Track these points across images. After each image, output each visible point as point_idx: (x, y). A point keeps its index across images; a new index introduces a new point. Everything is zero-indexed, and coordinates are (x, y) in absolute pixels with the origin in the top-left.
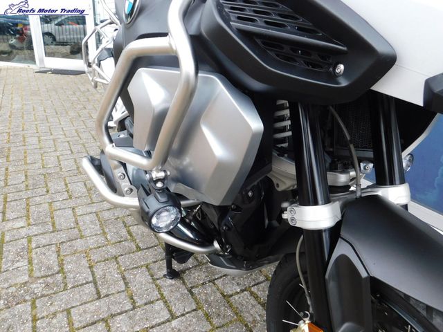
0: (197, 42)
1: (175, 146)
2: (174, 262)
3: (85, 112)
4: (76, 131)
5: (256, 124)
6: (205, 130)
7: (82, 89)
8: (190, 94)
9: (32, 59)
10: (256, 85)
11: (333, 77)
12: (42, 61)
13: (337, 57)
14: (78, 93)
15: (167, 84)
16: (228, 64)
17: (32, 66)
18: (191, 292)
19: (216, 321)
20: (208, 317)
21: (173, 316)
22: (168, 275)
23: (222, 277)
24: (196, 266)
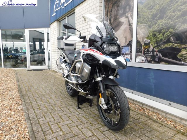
0: (83, 60)
1: (81, 72)
2: (79, 105)
3: (48, 80)
4: (47, 85)
5: (90, 68)
6: (85, 69)
7: (45, 75)
8: (83, 65)
9: (26, 67)
10: (90, 63)
11: (96, 62)
12: (29, 67)
13: (96, 60)
14: (44, 76)
15: (80, 64)
16: (87, 62)
17: (26, 69)
18: (83, 111)
19: (89, 114)
20: (87, 114)
21: (80, 114)
22: (78, 108)
23: (90, 109)
24: (84, 107)
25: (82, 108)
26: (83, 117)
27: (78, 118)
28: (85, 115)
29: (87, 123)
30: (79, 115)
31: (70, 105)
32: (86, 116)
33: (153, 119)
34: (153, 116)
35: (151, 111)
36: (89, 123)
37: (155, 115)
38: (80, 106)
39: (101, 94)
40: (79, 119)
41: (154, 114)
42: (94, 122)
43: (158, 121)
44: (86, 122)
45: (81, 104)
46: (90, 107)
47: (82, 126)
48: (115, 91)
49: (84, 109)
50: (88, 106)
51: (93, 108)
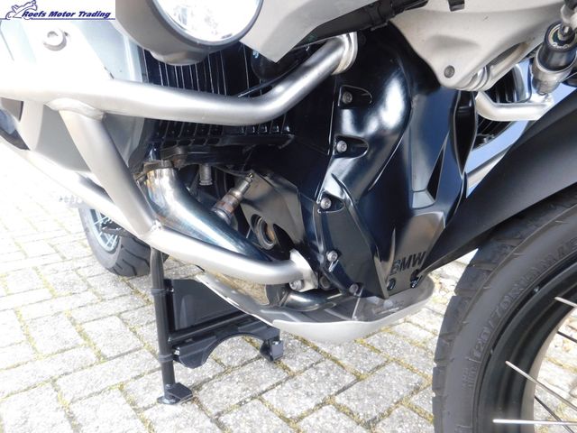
22: (166, 397)
23: (273, 387)
24: (220, 374)
25: (198, 387)
31: (102, 357)
38: (183, 374)
45: (195, 361)
49: (221, 395)
50: (250, 361)
51: (293, 376)
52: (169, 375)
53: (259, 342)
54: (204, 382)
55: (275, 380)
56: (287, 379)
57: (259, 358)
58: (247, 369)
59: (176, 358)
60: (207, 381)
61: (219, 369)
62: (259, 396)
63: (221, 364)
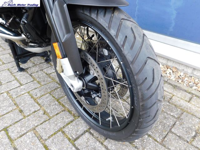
18: (31, 75)
19: (42, 83)
20: (39, 82)
21: (21, 85)
22: (19, 71)
23: (46, 68)
24: (34, 66)
25: (27, 69)
26: (29, 93)
27: (13, 100)
28: (34, 87)
29: (35, 111)
30: (19, 89)
31: (4, 63)
32: (36, 91)
33: (171, 82)
34: (168, 75)
35: (162, 63)
36: (41, 112)
37: (171, 71)
38: (22, 66)
39: (60, 46)
40: (17, 101)
41: (169, 69)
42: (52, 107)
43: (181, 86)
44: (33, 110)
45: (25, 62)
46: (45, 65)
47: (21, 127)
48: (113, 32)
49: (33, 70)
50: (42, 63)
51: (52, 66)
52: (18, 66)
53: (45, 58)
54: (29, 68)
55: (47, 67)
56: (50, 66)
57: (44, 62)
58: (41, 65)
59: (19, 62)
60: (30, 67)
61: (33, 65)
62: (42, 70)
63: (35, 64)
